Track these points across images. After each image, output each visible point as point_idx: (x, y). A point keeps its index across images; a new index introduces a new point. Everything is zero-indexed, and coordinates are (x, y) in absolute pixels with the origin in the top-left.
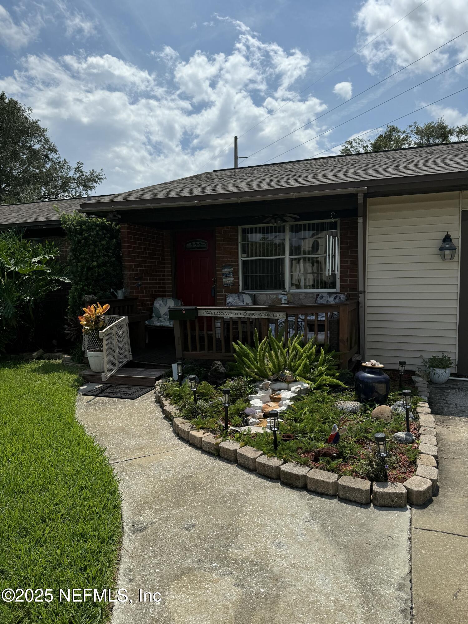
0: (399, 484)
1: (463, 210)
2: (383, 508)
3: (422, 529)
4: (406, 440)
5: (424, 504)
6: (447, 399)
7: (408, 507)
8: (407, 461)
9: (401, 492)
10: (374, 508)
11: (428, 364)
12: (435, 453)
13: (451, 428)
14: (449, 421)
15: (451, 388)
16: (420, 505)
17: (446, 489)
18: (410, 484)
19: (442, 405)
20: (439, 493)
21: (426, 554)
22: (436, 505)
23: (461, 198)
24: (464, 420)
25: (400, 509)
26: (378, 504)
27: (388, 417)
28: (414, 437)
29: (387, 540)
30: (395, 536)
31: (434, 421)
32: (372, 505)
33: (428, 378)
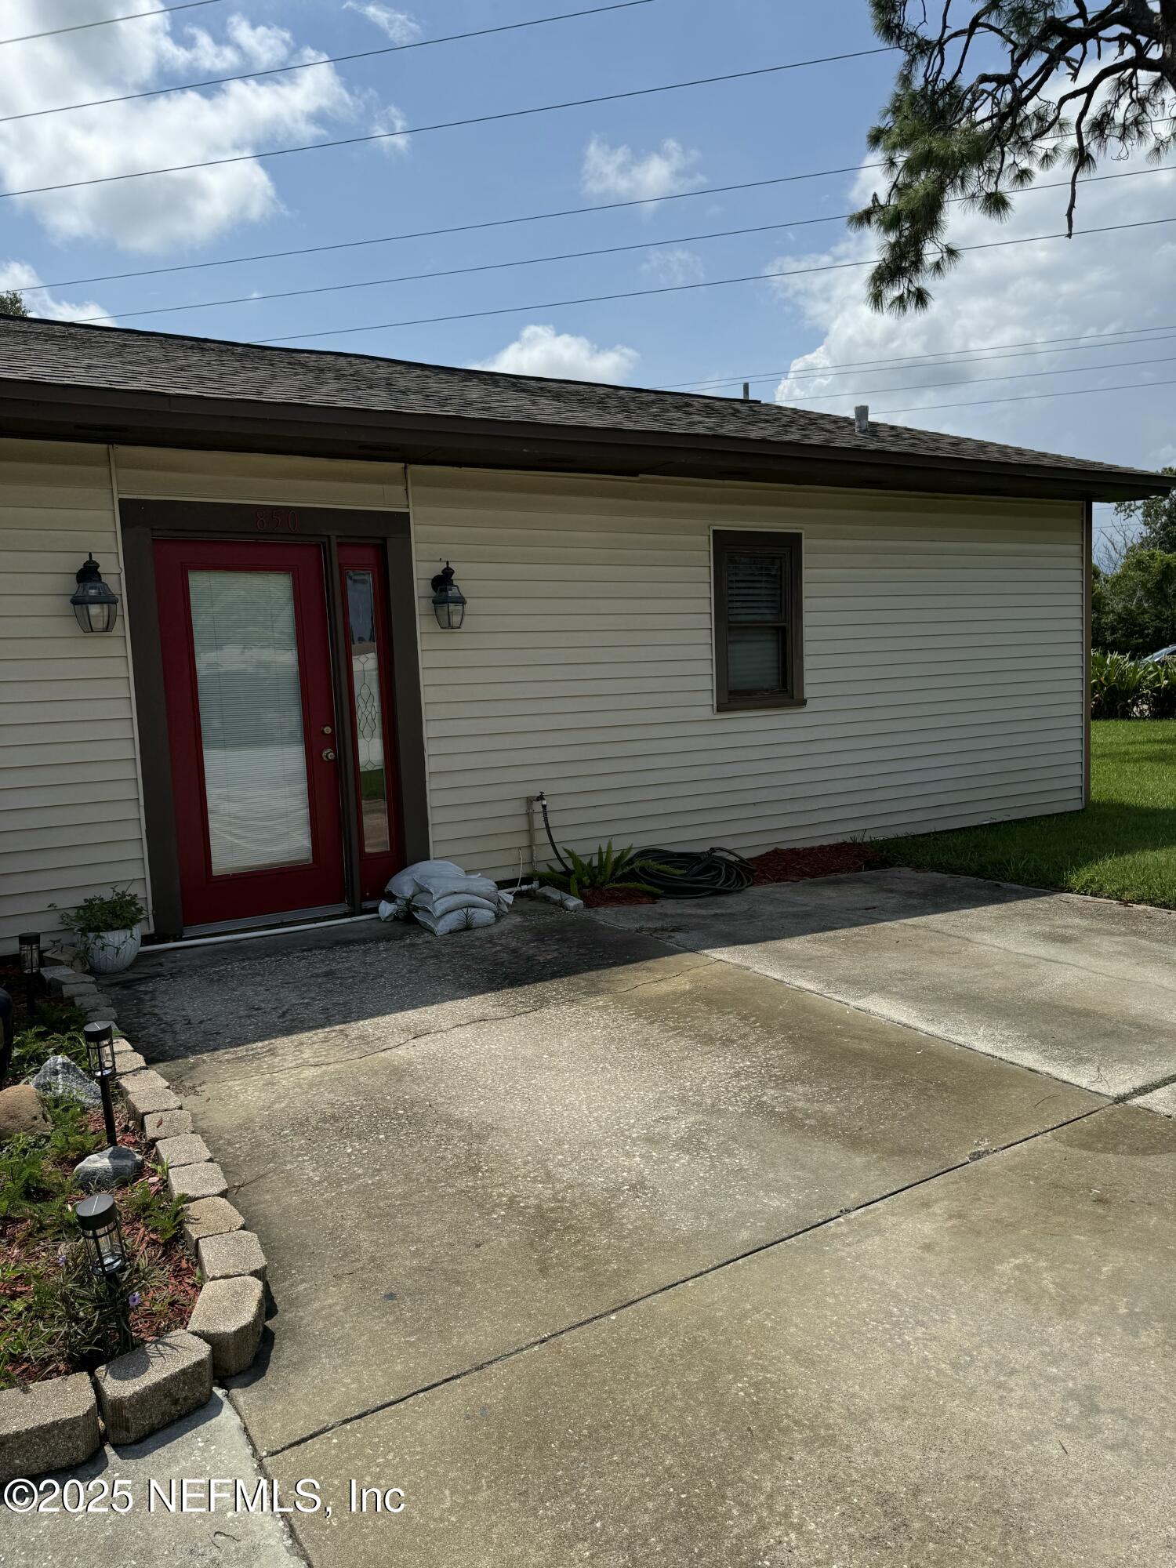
0: (178, 1336)
1: (121, 496)
2: (150, 1442)
3: (291, 1445)
4: (117, 1172)
5: (257, 1357)
6: (157, 1011)
7: (219, 1392)
8: (153, 1243)
9: (196, 1359)
10: (122, 1458)
11: (77, 926)
12: (223, 1186)
13: (207, 1090)
14: (194, 1073)
15: (151, 977)
16: (249, 1368)
17: (285, 1279)
18: (209, 1319)
19: (152, 1030)
20: (277, 1301)
21: (342, 1524)
22: (287, 1343)
23: (113, 464)
24: (226, 1057)
25: (202, 1413)
26: (133, 1436)
27: (35, 1118)
28: (139, 1157)
29: (215, 1553)
30: (232, 1520)
31: (168, 1087)
32: (109, 1450)
33: (84, 964)
